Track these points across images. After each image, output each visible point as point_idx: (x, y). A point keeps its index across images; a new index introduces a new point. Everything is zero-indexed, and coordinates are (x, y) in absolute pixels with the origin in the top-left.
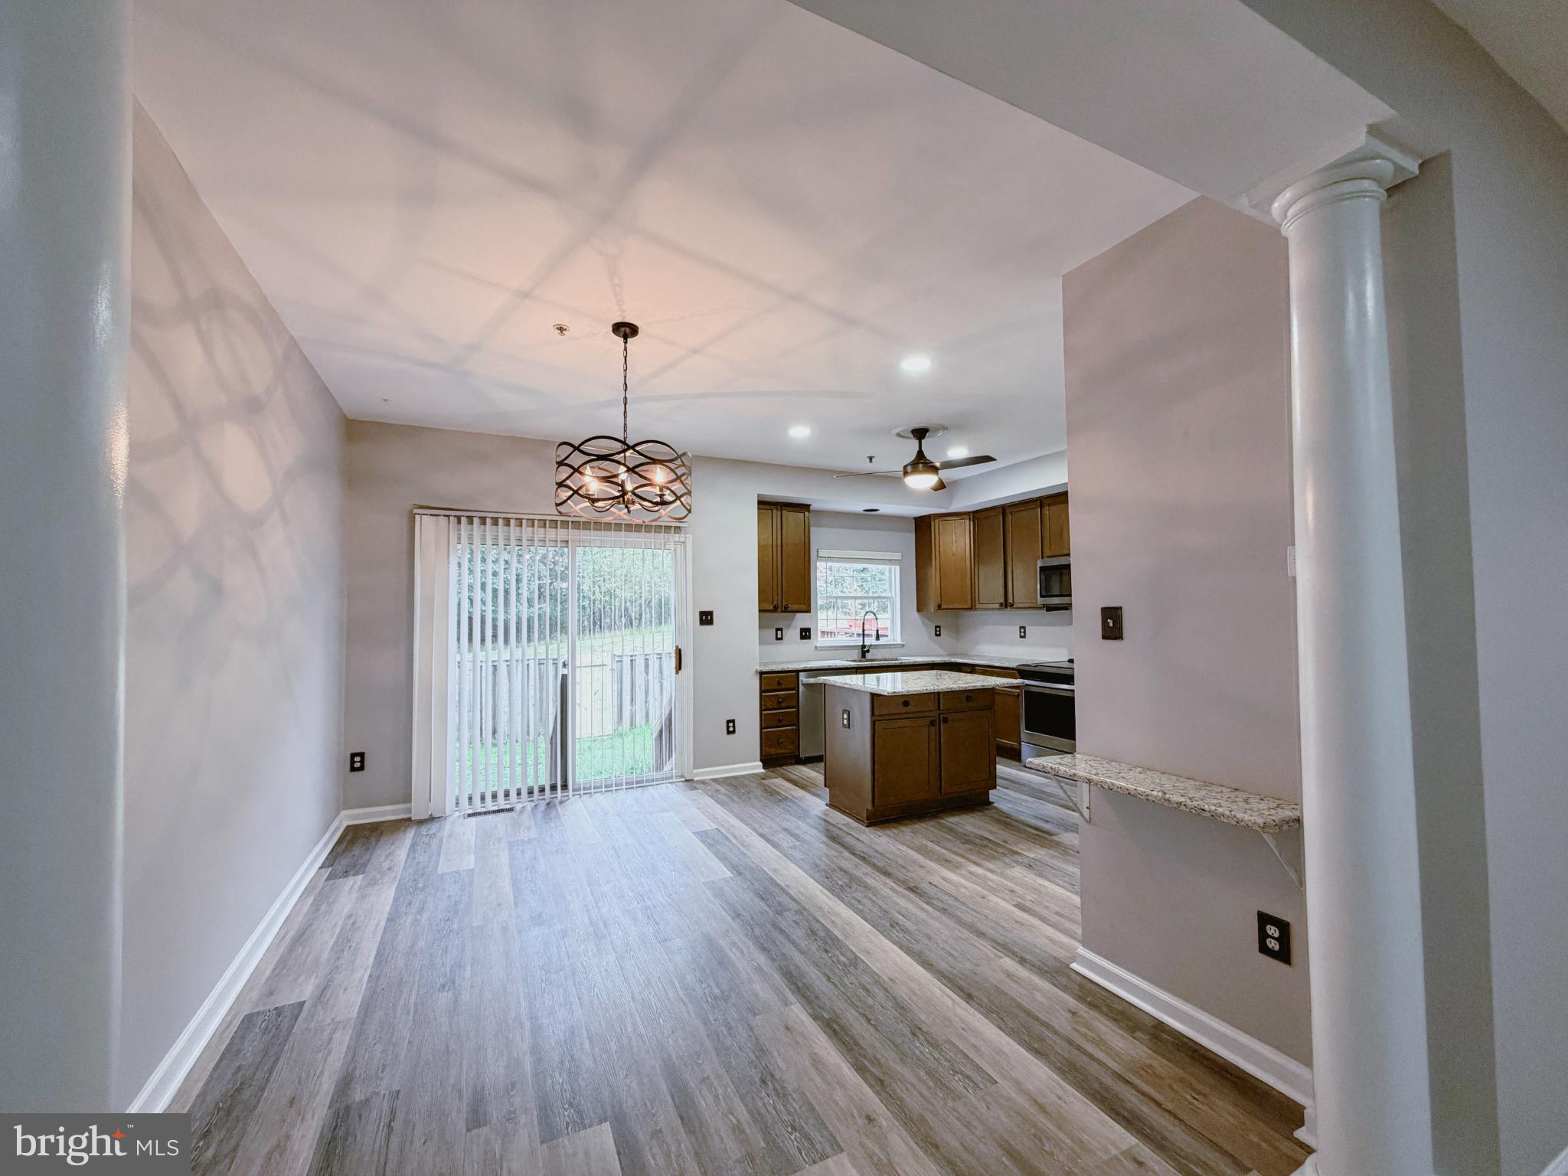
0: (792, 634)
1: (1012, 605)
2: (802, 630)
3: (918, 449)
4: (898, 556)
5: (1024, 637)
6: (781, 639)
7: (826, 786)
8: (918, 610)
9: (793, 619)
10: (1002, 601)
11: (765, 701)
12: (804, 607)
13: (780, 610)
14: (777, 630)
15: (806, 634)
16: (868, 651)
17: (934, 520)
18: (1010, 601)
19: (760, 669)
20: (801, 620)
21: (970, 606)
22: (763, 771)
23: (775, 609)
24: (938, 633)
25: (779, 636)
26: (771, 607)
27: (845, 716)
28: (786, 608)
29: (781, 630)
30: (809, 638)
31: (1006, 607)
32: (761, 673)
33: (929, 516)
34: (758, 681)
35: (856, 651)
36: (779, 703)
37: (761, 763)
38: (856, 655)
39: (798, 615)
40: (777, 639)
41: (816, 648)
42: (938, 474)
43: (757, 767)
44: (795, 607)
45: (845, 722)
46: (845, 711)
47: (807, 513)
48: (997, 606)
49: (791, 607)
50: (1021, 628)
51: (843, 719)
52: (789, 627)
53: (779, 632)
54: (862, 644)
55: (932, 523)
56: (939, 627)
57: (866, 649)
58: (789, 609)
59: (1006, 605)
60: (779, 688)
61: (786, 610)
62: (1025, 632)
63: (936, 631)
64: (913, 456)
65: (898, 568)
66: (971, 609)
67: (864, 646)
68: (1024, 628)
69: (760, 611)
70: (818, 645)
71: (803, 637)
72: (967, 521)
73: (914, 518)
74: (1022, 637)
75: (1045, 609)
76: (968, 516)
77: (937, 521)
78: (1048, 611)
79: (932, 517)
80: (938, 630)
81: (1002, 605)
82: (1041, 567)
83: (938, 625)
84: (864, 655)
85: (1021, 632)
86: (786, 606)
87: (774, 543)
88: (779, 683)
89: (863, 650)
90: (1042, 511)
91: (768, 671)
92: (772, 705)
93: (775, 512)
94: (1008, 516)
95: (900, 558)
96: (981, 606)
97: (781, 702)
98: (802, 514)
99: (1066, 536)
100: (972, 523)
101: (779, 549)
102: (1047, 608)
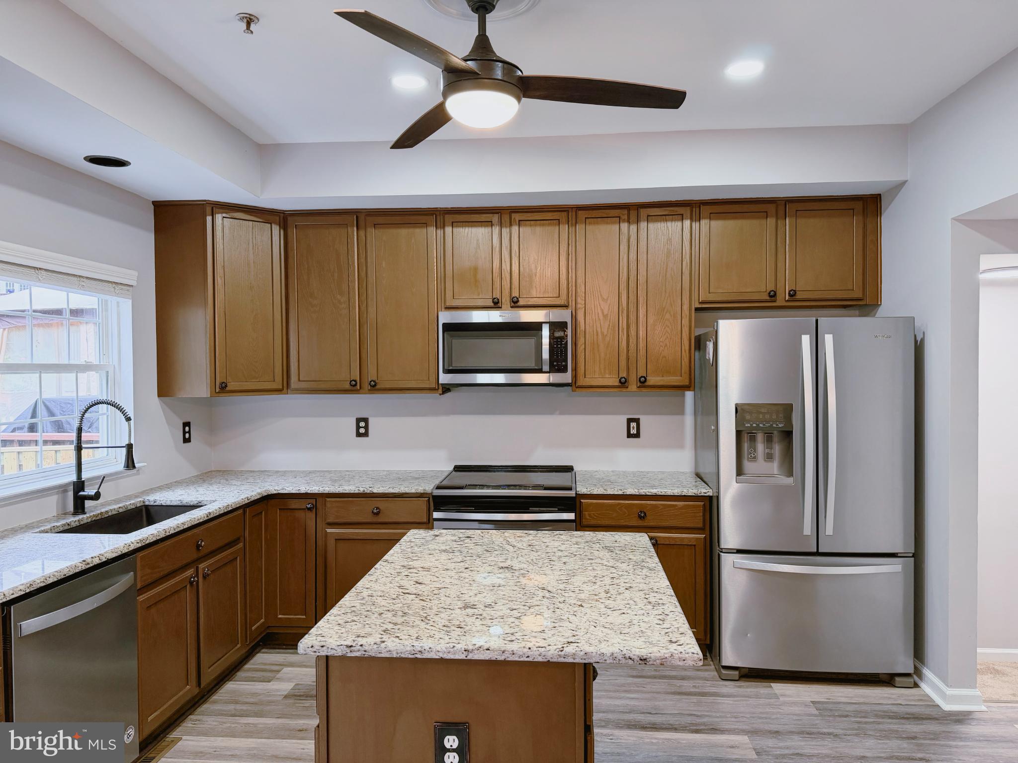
1: (374, 387)
3: (477, 30)
4: (129, 276)
5: (366, 434)
8: (159, 396)
10: (355, 377)
16: (97, 495)
17: (213, 214)
18: (372, 375)
21: (273, 387)
24: (187, 436)
31: (361, 387)
33: (203, 203)
35: (62, 499)
48: (345, 385)
50: (358, 420)
54: (74, 478)
55: (209, 219)
56: (188, 424)
57: (90, 492)
59: (361, 384)
62: (367, 427)
63: (184, 433)
65: (128, 303)
66: (274, 391)
67: (79, 485)
68: (366, 420)
72: (276, 229)
73: (154, 203)
74: (359, 435)
75: (440, 391)
76: (278, 218)
77: (219, 217)
78: (444, 393)
79: (208, 210)
80: (187, 429)
81: (356, 385)
82: (444, 324)
83: (188, 420)
84: (79, 506)
85: (358, 427)
89: (80, 494)
90: (439, 232)
94: (368, 230)
95: (135, 283)
96: (304, 385)
99: (484, 279)
100: (283, 233)
102: (443, 389)
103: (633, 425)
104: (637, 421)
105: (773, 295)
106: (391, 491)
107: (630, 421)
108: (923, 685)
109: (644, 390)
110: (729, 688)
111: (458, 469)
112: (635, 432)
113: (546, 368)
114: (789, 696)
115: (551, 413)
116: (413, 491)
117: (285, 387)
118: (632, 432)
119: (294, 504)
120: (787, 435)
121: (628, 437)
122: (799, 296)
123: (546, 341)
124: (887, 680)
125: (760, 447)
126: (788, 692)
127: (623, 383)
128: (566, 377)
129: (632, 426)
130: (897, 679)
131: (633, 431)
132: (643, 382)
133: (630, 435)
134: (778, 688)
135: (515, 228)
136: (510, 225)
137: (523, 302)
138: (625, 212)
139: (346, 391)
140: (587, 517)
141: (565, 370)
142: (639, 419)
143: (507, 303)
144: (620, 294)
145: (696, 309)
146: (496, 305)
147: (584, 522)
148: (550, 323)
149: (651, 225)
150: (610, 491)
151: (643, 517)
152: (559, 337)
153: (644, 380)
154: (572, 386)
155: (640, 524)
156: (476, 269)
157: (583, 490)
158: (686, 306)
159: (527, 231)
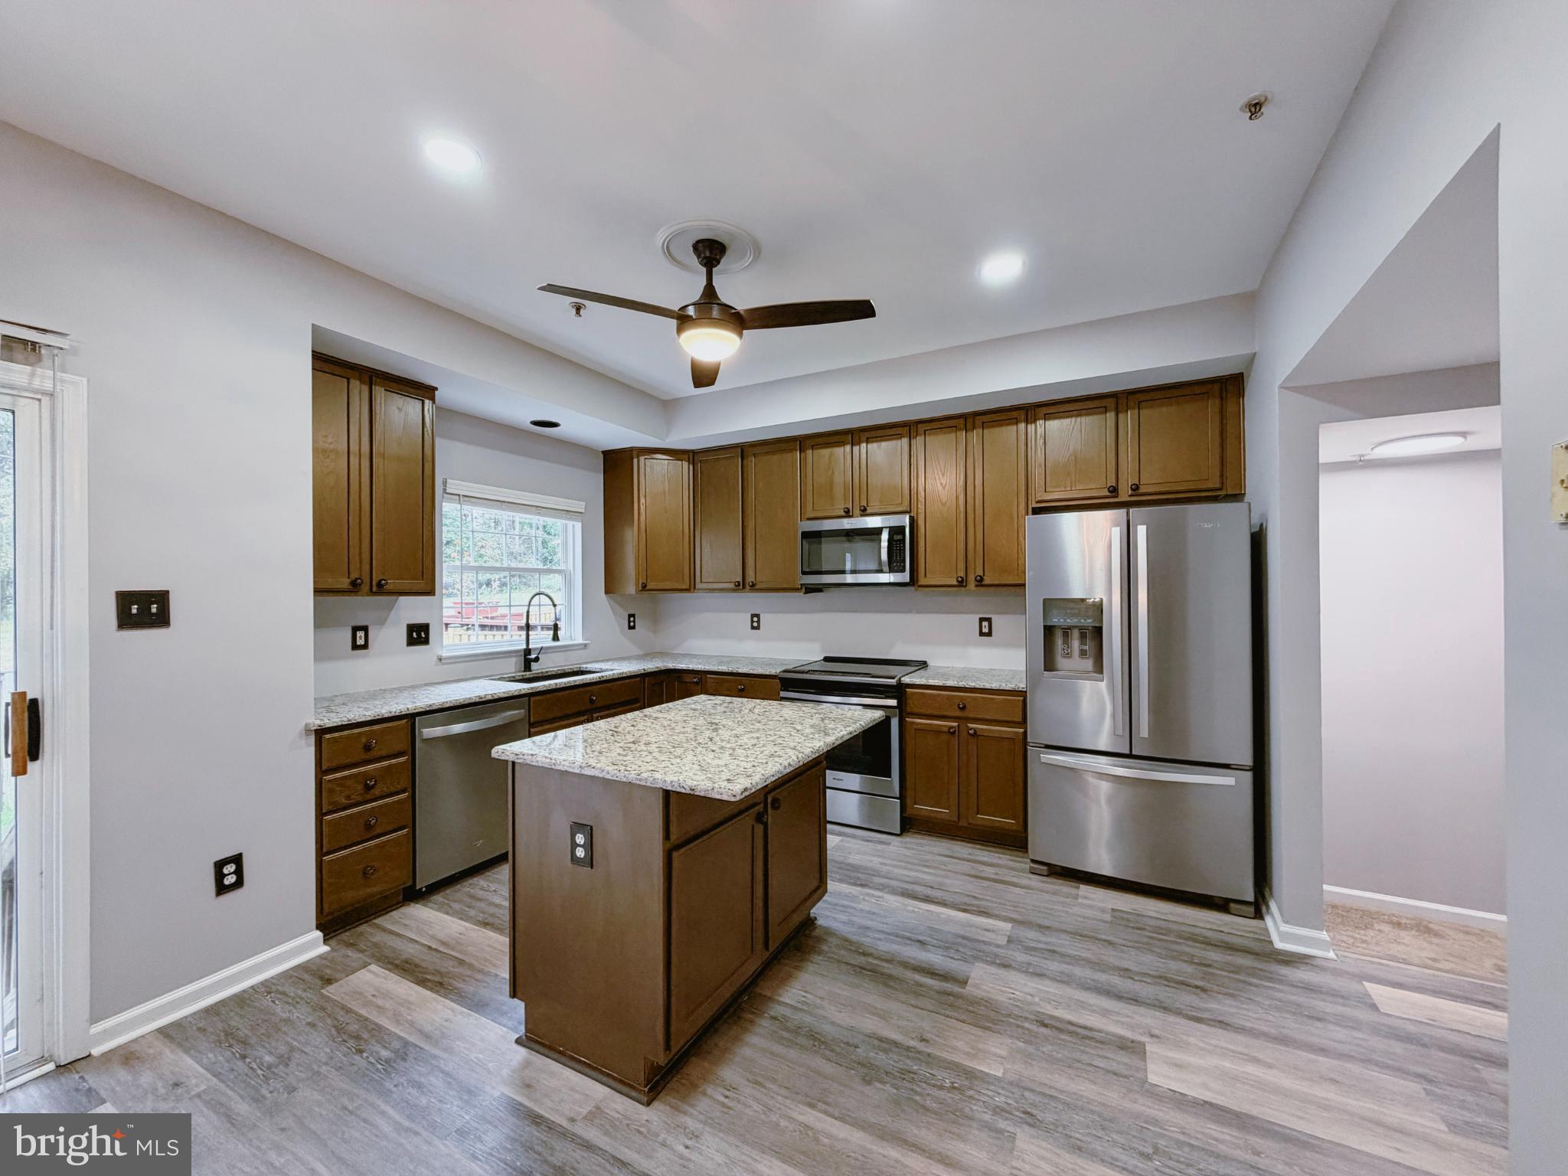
0: (390, 635)
1: (753, 587)
2: (411, 628)
3: (704, 282)
4: (579, 506)
5: (758, 628)
6: (365, 646)
7: (514, 994)
8: (607, 592)
9: (394, 606)
10: (740, 579)
11: (331, 791)
12: (420, 585)
13: (365, 588)
14: (355, 629)
15: (419, 635)
16: (537, 659)
17: (638, 457)
18: (750, 578)
19: (317, 722)
20: (411, 609)
21: (686, 586)
22: (326, 948)
23: (355, 587)
24: (632, 624)
25: (360, 642)
26: (344, 583)
27: (580, 839)
28: (379, 585)
29: (365, 629)
30: (426, 641)
31: (744, 587)
32: (320, 733)
33: (632, 449)
34: (312, 750)
35: (514, 660)
36: (368, 788)
37: (319, 934)
38: (513, 666)
39: (402, 599)
40: (355, 647)
41: (440, 659)
42: (741, 335)
43: (311, 945)
44: (406, 584)
45: (580, 853)
46: (577, 827)
47: (428, 404)
48: (732, 586)
49: (392, 584)
50: (753, 616)
51: (574, 845)
52: (382, 622)
53: (360, 634)
54: (524, 647)
55: (635, 460)
56: (633, 616)
57: (533, 656)
58: (387, 588)
59: (741, 586)
60: (364, 756)
61: (380, 589)
62: (758, 622)
63: (629, 622)
64: (696, 292)
65: (578, 526)
66: (688, 590)
67: (528, 651)
68: (758, 616)
69: (318, 591)
70: (445, 654)
71: (411, 642)
72: (685, 464)
73: (603, 452)
74: (753, 628)
75: (803, 590)
76: (687, 456)
77: (642, 459)
78: (806, 593)
79: (635, 453)
80: (632, 619)
81: (739, 585)
82: (803, 533)
83: (632, 613)
84: (527, 666)
85: (752, 622)
86: (380, 581)
87: (354, 448)
88: (367, 748)
89: (528, 658)
90: (802, 454)
91: (340, 724)
92: (348, 797)
93: (355, 384)
94: (750, 459)
95: (583, 511)
96: (704, 586)
97: (373, 787)
98: (418, 404)
99: (839, 492)
100: (691, 467)
101: (366, 463)
102: (806, 588)
103: (985, 624)
104: (989, 620)
105: (1114, 491)
106: (751, 672)
107: (981, 620)
108: (1268, 920)
109: (982, 589)
110: (1035, 881)
111: (827, 659)
112: (987, 631)
113: (886, 568)
114: (1093, 900)
115: (910, 611)
116: (768, 673)
117: (691, 588)
119: (688, 678)
120: (1098, 631)
121: (980, 635)
122: (1142, 490)
123: (884, 544)
124: (1221, 905)
125: (1076, 644)
126: (1093, 896)
127: (962, 583)
128: (905, 577)
130: (1232, 905)
131: (985, 630)
132: (980, 582)
133: (982, 634)
134: (1085, 890)
135: (864, 445)
136: (859, 444)
137: (869, 511)
138: (962, 421)
139: (734, 590)
140: (912, 705)
141: (903, 571)
142: (990, 619)
143: (857, 511)
144: (957, 498)
145: (1033, 508)
146: (848, 514)
147: (909, 710)
148: (890, 528)
149: (986, 431)
150: (932, 682)
151: (963, 708)
152: (897, 540)
153: (982, 579)
154: (913, 585)
155: (958, 713)
156: (831, 484)
157: (906, 680)
158: (1022, 506)
159: (873, 446)
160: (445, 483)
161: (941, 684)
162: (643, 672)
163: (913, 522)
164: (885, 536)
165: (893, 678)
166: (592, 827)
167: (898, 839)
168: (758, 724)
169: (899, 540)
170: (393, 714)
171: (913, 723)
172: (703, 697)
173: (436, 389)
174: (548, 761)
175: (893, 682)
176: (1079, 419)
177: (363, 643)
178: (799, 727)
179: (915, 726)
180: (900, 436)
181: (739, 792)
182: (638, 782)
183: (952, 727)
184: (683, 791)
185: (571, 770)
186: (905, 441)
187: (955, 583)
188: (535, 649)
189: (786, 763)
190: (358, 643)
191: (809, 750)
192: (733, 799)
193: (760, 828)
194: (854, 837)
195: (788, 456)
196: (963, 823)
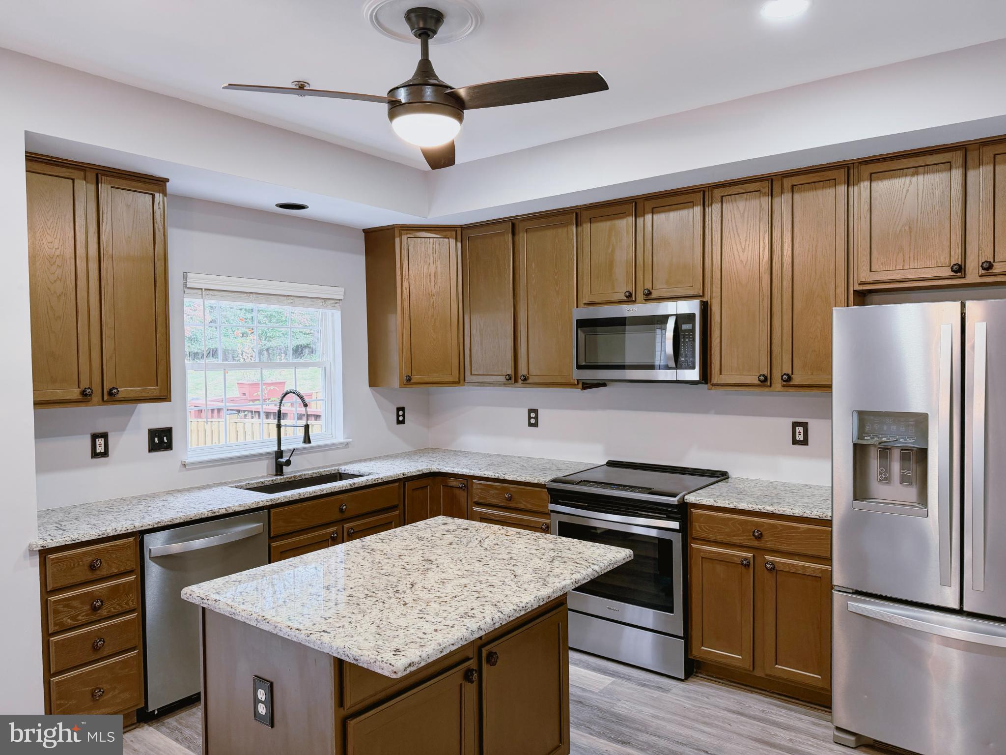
0: (130, 442)
1: (527, 381)
2: (153, 433)
3: (419, 56)
4: (338, 293)
5: (535, 425)
6: (105, 454)
8: (370, 386)
9: (131, 414)
10: (510, 371)
11: (56, 612)
12: (154, 390)
13: (96, 398)
14: (95, 437)
15: (161, 440)
16: (288, 463)
17: (400, 236)
18: (523, 371)
19: (40, 543)
20: (150, 415)
21: (454, 378)
23: (85, 396)
24: (401, 418)
25: (100, 449)
26: (75, 393)
27: (262, 694)
28: (110, 393)
29: (105, 436)
30: (169, 446)
31: (516, 381)
32: (45, 553)
33: (393, 227)
34: (36, 570)
35: (266, 463)
36: (95, 609)
38: (264, 470)
39: (141, 405)
40: (95, 455)
41: (184, 465)
45: (262, 709)
46: (259, 680)
47: (158, 197)
48: (502, 379)
49: (124, 391)
50: (531, 411)
51: (257, 701)
52: (122, 429)
53: (100, 441)
54: (276, 449)
55: (397, 240)
56: (403, 409)
57: (284, 460)
58: (120, 396)
59: (515, 378)
60: (91, 576)
61: (111, 397)
62: (536, 418)
63: (398, 416)
65: (338, 314)
66: (457, 383)
67: (279, 454)
68: (535, 411)
69: (37, 404)
70: (188, 460)
71: (154, 448)
72: (453, 242)
73: (364, 230)
74: (530, 425)
75: (580, 385)
76: (454, 233)
77: (404, 238)
78: (583, 388)
79: (397, 232)
80: (401, 413)
81: (511, 378)
82: (578, 321)
83: (401, 405)
84: (279, 469)
85: (530, 418)
86: (111, 390)
87: (81, 251)
88: (92, 567)
89: (280, 461)
90: (580, 229)
91: (63, 544)
92: (74, 618)
93: (80, 184)
94: (521, 235)
95: (342, 297)
96: (474, 378)
97: (100, 607)
98: (148, 198)
99: (620, 272)
100: (459, 245)
101: (93, 266)
102: (583, 384)
103: (799, 429)
104: (805, 425)
105: (960, 270)
106: (519, 479)
107: (795, 425)
109: (790, 390)
111: (611, 464)
112: (802, 439)
113: (672, 364)
115: (706, 411)
116: (536, 481)
117: (460, 381)
118: (798, 439)
119: (453, 483)
120: (923, 453)
121: (793, 444)
122: (998, 269)
123: (669, 335)
125: (896, 467)
127: (765, 382)
128: (694, 374)
129: (797, 431)
131: (800, 437)
132: (787, 380)
133: (795, 442)
135: (649, 217)
136: (643, 215)
137: (655, 294)
138: (767, 184)
139: (505, 385)
140: (698, 528)
141: (694, 368)
142: (807, 423)
143: (640, 296)
144: (760, 278)
145: (856, 292)
146: (630, 299)
147: (694, 534)
148: (677, 315)
149: (796, 196)
150: (721, 503)
151: (760, 537)
152: (685, 331)
153: (790, 378)
154: (707, 383)
155: (755, 543)
156: (611, 264)
157: (691, 498)
158: (841, 290)
159: (660, 218)
160: (185, 277)
161: (732, 506)
162: (402, 476)
163: (705, 308)
164: (671, 324)
165: (674, 496)
166: (272, 684)
167: (681, 685)
168: (477, 564)
169: (689, 331)
170: (118, 532)
171: (699, 550)
172: (441, 519)
173: (168, 180)
174: (229, 609)
175: (674, 500)
176: (914, 179)
177: (103, 451)
178: (519, 571)
179: (702, 554)
180: (690, 204)
181: (402, 668)
182: (307, 644)
183: (746, 559)
184: (347, 660)
185: (248, 622)
186: (698, 210)
187: (757, 382)
188: (287, 451)
189: (474, 627)
190: (98, 451)
191: (512, 607)
192: (394, 676)
193: (470, 689)
194: (629, 678)
195: (562, 232)
196: (759, 673)
